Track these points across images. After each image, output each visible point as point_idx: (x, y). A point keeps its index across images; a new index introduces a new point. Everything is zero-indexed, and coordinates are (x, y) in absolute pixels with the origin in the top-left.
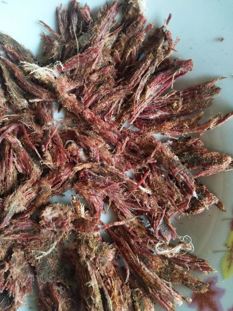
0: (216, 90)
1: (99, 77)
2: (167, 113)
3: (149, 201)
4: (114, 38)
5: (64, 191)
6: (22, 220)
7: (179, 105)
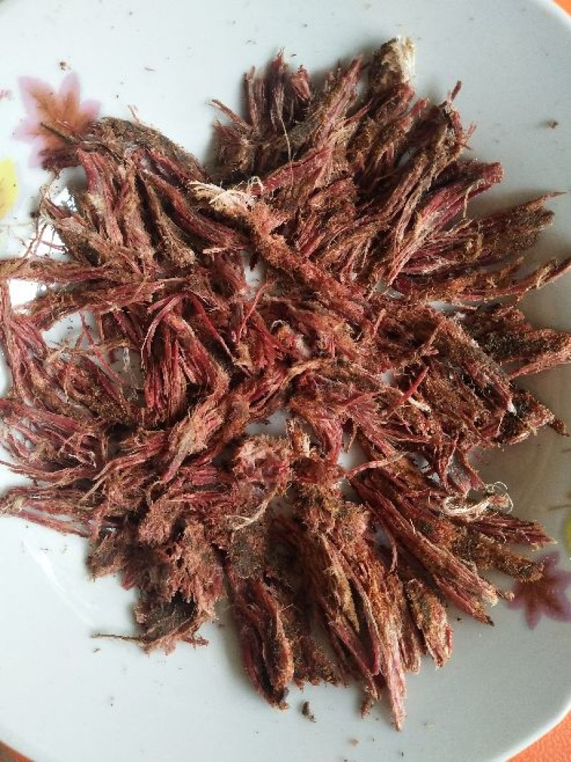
0: (546, 215)
1: (327, 200)
2: (454, 262)
3: (427, 425)
4: (353, 127)
5: (270, 413)
6: (199, 467)
7: (476, 247)
